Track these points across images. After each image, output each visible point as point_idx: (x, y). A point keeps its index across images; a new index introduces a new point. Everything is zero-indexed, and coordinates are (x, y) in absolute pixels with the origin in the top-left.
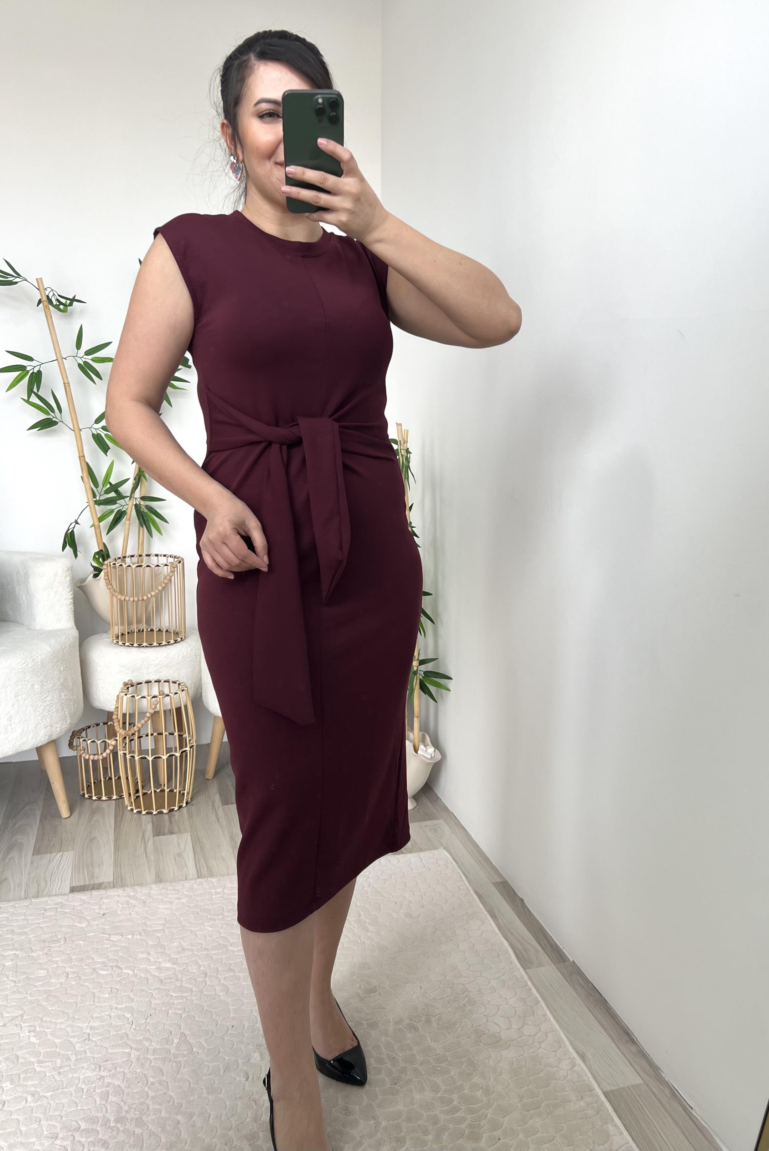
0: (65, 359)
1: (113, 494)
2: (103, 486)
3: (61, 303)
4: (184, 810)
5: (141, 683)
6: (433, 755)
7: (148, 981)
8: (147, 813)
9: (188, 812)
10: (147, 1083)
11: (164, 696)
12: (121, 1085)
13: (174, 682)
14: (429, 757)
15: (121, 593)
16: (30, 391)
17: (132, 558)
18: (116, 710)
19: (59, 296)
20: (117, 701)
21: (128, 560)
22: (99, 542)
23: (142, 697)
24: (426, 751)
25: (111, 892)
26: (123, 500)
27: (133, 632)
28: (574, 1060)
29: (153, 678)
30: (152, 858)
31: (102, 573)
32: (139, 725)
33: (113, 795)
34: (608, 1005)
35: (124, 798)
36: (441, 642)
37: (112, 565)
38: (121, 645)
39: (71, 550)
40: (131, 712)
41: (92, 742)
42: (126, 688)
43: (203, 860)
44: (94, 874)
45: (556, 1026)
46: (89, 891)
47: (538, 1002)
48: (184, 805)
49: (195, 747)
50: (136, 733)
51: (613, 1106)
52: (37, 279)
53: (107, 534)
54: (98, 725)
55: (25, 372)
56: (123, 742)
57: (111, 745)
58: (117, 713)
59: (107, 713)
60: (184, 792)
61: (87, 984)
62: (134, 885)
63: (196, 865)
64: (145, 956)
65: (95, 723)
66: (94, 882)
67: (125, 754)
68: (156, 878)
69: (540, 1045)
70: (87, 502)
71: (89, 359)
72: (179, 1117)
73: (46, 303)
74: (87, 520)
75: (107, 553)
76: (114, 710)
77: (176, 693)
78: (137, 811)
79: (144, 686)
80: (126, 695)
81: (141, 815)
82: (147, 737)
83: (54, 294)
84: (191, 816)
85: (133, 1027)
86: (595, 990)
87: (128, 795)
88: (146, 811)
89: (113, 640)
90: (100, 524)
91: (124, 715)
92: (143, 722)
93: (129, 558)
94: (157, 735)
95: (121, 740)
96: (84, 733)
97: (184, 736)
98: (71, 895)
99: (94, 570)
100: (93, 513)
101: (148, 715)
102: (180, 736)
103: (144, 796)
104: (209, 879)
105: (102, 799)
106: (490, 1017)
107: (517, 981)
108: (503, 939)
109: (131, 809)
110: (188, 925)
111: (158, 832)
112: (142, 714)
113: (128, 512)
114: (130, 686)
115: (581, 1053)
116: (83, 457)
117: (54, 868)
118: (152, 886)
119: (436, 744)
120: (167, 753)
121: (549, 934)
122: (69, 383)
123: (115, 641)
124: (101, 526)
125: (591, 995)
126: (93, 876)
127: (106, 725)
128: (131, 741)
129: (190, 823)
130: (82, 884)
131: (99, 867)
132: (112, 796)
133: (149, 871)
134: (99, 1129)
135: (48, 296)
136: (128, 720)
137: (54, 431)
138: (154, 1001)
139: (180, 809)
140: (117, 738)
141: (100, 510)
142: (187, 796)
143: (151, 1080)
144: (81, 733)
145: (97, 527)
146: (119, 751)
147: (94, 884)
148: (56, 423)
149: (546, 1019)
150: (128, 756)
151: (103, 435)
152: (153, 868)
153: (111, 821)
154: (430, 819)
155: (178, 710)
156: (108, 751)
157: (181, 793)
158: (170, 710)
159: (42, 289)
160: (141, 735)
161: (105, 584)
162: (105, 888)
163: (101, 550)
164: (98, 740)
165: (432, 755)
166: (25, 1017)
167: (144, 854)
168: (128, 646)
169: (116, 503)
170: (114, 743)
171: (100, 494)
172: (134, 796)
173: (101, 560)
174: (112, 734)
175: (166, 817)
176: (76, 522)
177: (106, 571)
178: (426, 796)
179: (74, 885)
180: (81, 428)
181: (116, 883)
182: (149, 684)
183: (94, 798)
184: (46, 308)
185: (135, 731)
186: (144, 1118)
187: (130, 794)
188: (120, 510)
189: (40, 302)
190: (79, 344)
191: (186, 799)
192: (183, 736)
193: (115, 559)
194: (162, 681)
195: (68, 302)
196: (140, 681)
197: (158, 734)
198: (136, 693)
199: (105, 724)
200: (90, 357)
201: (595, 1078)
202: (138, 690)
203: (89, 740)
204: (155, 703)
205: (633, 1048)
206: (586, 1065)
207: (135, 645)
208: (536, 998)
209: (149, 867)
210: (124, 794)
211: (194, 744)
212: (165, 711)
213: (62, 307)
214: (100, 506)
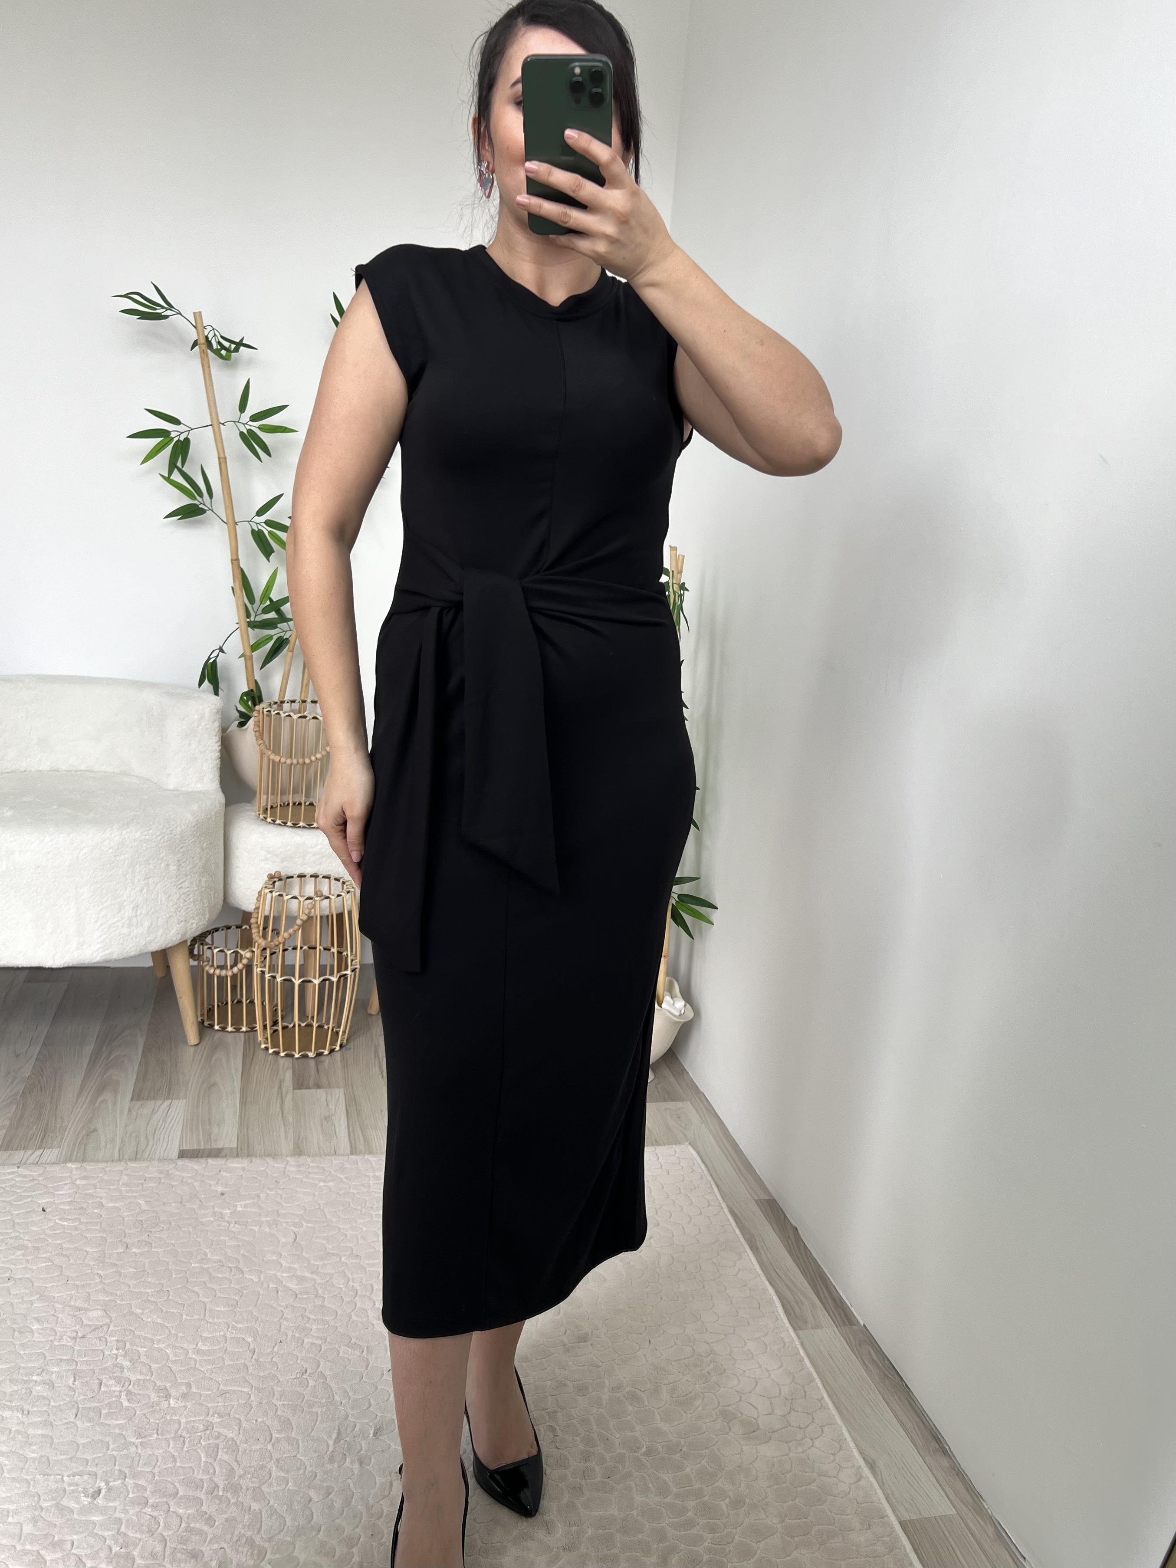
0: (223, 424)
1: (272, 615)
2: (261, 604)
3: (223, 347)
4: (337, 1056)
5: (292, 877)
6: (682, 1012)
7: (278, 1294)
8: (287, 1055)
9: (343, 1059)
10: (271, 1439)
11: (322, 897)
12: (235, 1438)
13: (336, 879)
14: (677, 1014)
15: (276, 751)
16: (172, 466)
17: (293, 704)
18: (256, 911)
19: (222, 337)
20: (258, 900)
21: (286, 706)
22: (249, 679)
23: (292, 898)
24: (674, 1004)
25: (236, 1164)
26: (285, 624)
27: (286, 804)
28: (860, 1470)
29: (309, 870)
30: (291, 1119)
31: (251, 723)
32: (286, 935)
33: (243, 1025)
34: (911, 1394)
35: (257, 1030)
36: (705, 855)
37: (265, 713)
38: (270, 823)
39: (211, 687)
40: (277, 915)
41: (219, 951)
42: (272, 883)
43: (359, 1129)
44: (212, 1135)
45: (836, 1417)
46: (204, 1159)
47: (813, 1380)
48: (338, 1048)
49: (358, 970)
50: (281, 946)
51: (912, 1544)
52: (194, 314)
53: (261, 669)
54: (228, 928)
55: (169, 439)
56: (261, 955)
57: (245, 957)
58: (256, 916)
59: (241, 914)
60: (338, 1030)
61: (196, 1289)
62: (265, 1156)
63: (349, 1135)
64: (275, 1258)
65: (224, 925)
66: (211, 1146)
67: (263, 973)
68: (294, 1148)
69: (813, 1443)
70: (237, 623)
71: (254, 426)
72: (312, 1493)
73: (204, 347)
74: (235, 646)
75: (259, 694)
76: (252, 911)
77: (339, 896)
78: (274, 1052)
79: (296, 880)
80: (271, 892)
81: (279, 1058)
82: (295, 951)
83: (215, 335)
84: (345, 1065)
85: (255, 1357)
86: (893, 1370)
87: (262, 1027)
88: (285, 1053)
89: (259, 814)
90: (253, 654)
91: (266, 918)
92: (291, 931)
93: (289, 704)
94: (307, 949)
95: (259, 951)
96: (210, 936)
97: (345, 953)
98: (180, 1162)
99: (240, 717)
100: (245, 637)
101: (299, 922)
102: (340, 953)
103: (284, 1030)
104: (366, 1157)
105: (227, 1030)
106: (744, 1394)
107: (784, 1347)
108: (767, 1283)
109: (265, 1047)
110: (335, 1220)
111: (300, 1083)
112: (291, 919)
113: (292, 640)
114: (277, 880)
115: (871, 1462)
116: (236, 560)
117: (159, 1121)
118: (289, 1159)
119: (688, 996)
120: (320, 976)
121: (832, 1283)
122: (226, 458)
123: (261, 817)
124: (254, 658)
125: (888, 1377)
126: (210, 1138)
127: (239, 930)
128: (272, 954)
129: (345, 1073)
130: (195, 1148)
131: (218, 1125)
132: (241, 1026)
133: (286, 1137)
134: (203, 1497)
135: (207, 337)
136: (272, 926)
137: (201, 522)
138: (285, 1323)
139: (332, 1054)
140: (254, 949)
141: (255, 635)
142: (342, 1035)
143: (275, 1435)
144: (206, 937)
145: (248, 658)
146: (255, 967)
147: (211, 1150)
148: (203, 511)
149: (822, 1405)
150: (267, 976)
151: (266, 533)
152: (291, 1134)
153: (237, 1062)
154: (672, 1100)
155: (340, 916)
156: (240, 966)
157: (334, 1031)
158: (328, 916)
159: (199, 327)
160: (286, 947)
161: (255, 738)
162: (225, 1156)
163: (252, 690)
164: (229, 950)
165: (680, 1011)
166: (112, 1328)
167: (281, 1112)
168: (279, 824)
169: (277, 627)
170: (248, 955)
171: (256, 613)
172: (271, 1029)
173: (250, 703)
174: (247, 942)
175: (312, 1063)
176: (221, 650)
177: (256, 719)
178: (667, 1066)
179: (184, 1148)
180: (237, 521)
181: (241, 1150)
182: (303, 878)
183: (217, 1027)
184: (203, 352)
185: (280, 943)
186: (265, 1488)
187: (265, 1027)
188: (281, 637)
189: (195, 344)
190: (243, 406)
191: (341, 1040)
192: (343, 954)
193: (270, 704)
194: (321, 876)
195: (233, 346)
196: (291, 874)
197: (310, 948)
198: (285, 892)
199: (238, 927)
200: (257, 424)
201: (887, 1499)
202: (287, 886)
203: (216, 948)
204: (310, 906)
205: (945, 1462)
206: (876, 1479)
207: (289, 824)
208: (810, 1374)
209: (286, 1132)
210: (258, 1025)
211: (358, 966)
212: (321, 917)
213: (223, 352)
214: (255, 629)
